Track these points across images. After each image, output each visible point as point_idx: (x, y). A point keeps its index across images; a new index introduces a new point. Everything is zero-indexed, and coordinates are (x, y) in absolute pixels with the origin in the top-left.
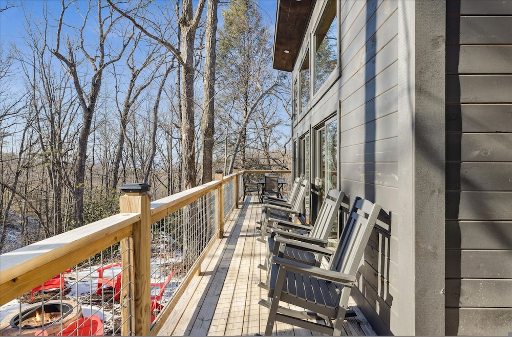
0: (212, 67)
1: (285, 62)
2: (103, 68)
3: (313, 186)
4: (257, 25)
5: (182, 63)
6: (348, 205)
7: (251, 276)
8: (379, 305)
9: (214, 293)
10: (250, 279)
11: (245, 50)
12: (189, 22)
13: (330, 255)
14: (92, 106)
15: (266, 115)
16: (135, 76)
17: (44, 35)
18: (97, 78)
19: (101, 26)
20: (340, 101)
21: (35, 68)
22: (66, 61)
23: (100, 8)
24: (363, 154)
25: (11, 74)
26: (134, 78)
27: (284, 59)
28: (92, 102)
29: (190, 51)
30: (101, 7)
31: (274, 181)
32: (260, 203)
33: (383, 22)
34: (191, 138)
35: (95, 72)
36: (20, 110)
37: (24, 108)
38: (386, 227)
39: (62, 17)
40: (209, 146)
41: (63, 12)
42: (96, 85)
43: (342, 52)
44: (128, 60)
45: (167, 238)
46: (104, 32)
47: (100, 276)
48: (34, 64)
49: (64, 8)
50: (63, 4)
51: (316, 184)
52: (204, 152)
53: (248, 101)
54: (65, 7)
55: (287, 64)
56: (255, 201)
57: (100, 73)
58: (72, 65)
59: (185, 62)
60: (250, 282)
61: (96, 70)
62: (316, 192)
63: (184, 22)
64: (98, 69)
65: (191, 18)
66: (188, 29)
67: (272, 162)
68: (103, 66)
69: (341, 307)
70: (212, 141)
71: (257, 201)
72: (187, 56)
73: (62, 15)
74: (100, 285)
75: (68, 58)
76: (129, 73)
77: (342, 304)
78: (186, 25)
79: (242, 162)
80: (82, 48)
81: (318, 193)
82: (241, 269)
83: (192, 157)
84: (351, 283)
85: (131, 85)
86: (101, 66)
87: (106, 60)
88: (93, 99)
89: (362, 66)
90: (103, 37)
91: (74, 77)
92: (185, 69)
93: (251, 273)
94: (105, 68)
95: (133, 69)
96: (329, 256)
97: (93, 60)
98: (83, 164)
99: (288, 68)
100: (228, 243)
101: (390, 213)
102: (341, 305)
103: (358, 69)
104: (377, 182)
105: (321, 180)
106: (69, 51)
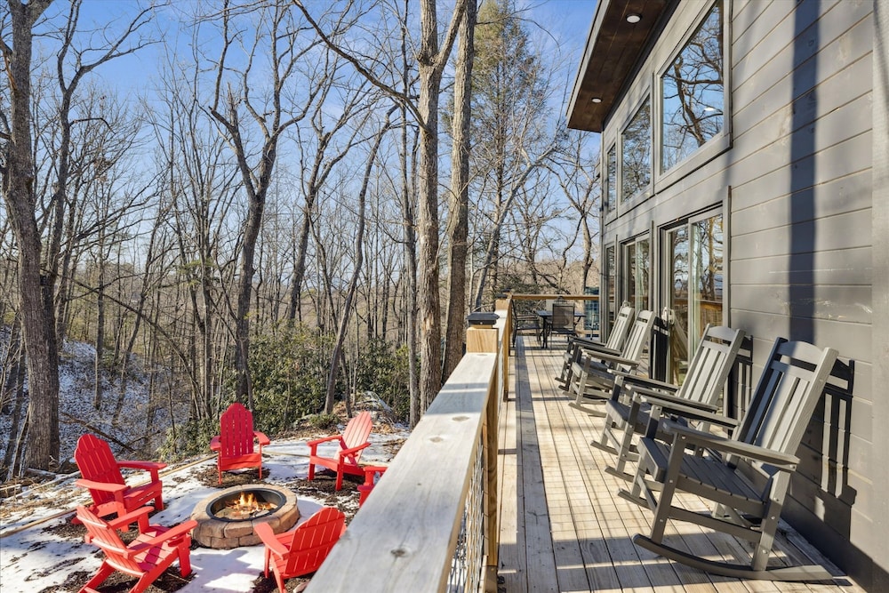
0: (465, 128)
1: (589, 117)
2: (279, 132)
3: (658, 321)
4: (519, 53)
5: (422, 123)
6: (749, 352)
7: (579, 459)
8: (824, 504)
9: (534, 479)
10: (580, 463)
11: (498, 94)
12: (432, 59)
13: (734, 426)
14: (263, 192)
15: (531, 201)
16: (324, 143)
17: (192, 84)
18: (270, 149)
19: (276, 66)
20: (730, 187)
21: (173, 134)
22: (227, 124)
23: (276, 39)
24: (784, 271)
25: (137, 144)
26: (322, 146)
27: (589, 112)
28: (262, 186)
29: (433, 104)
30: (277, 36)
31: (568, 312)
32: (543, 348)
33: (835, 72)
34: (434, 242)
35: (267, 140)
36: (148, 199)
37: (154, 195)
38: (843, 384)
39: (223, 57)
40: (459, 256)
41: (225, 50)
42: (269, 159)
43: (735, 111)
44: (314, 118)
45: (376, 402)
46: (281, 76)
47: (314, 454)
48: (172, 128)
49: (227, 44)
50: (226, 37)
51: (664, 317)
52: (452, 265)
53: (504, 179)
54: (229, 40)
55: (593, 120)
56: (532, 345)
57: (274, 140)
58: (233, 129)
59: (425, 122)
60: (582, 468)
61: (268, 135)
62: (663, 331)
63: (425, 60)
64: (271, 135)
65: (436, 52)
66: (431, 69)
67: (542, 282)
68: (278, 129)
69: (773, 502)
70: (466, 246)
71: (536, 345)
72: (428, 113)
73: (224, 54)
74: (312, 467)
75: (229, 119)
76: (316, 139)
77: (775, 496)
78: (428, 64)
79: (492, 281)
80: (247, 102)
81: (667, 333)
82: (558, 447)
83: (436, 273)
84: (791, 466)
85: (318, 158)
86: (275, 129)
87: (284, 118)
88: (265, 181)
89: (784, 135)
90: (279, 84)
91: (238, 148)
92: (426, 133)
93: (577, 455)
94: (284, 132)
95: (321, 132)
96: (731, 429)
97: (263, 120)
98: (249, 283)
99: (594, 126)
100: (519, 408)
101: (852, 363)
102: (772, 497)
103: (774, 139)
104: (818, 314)
105: (673, 311)
106: (230, 107)
